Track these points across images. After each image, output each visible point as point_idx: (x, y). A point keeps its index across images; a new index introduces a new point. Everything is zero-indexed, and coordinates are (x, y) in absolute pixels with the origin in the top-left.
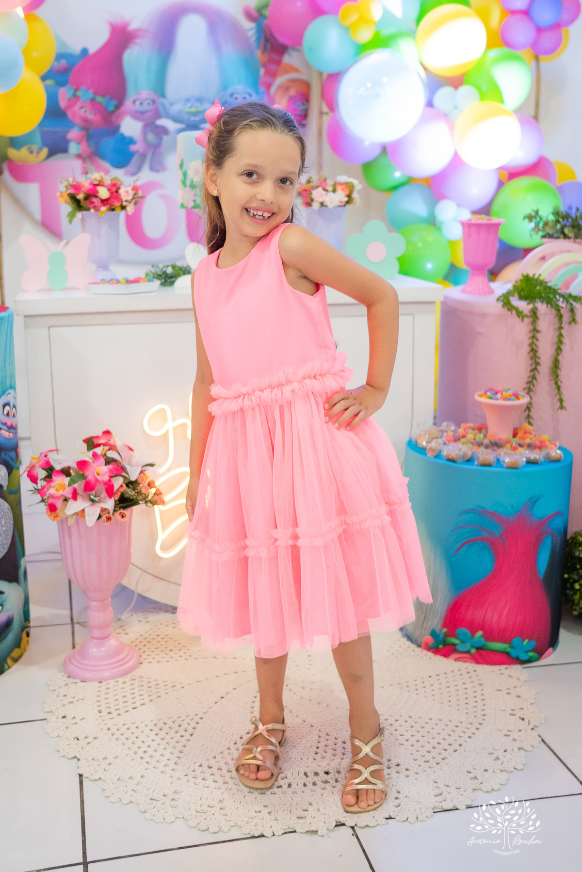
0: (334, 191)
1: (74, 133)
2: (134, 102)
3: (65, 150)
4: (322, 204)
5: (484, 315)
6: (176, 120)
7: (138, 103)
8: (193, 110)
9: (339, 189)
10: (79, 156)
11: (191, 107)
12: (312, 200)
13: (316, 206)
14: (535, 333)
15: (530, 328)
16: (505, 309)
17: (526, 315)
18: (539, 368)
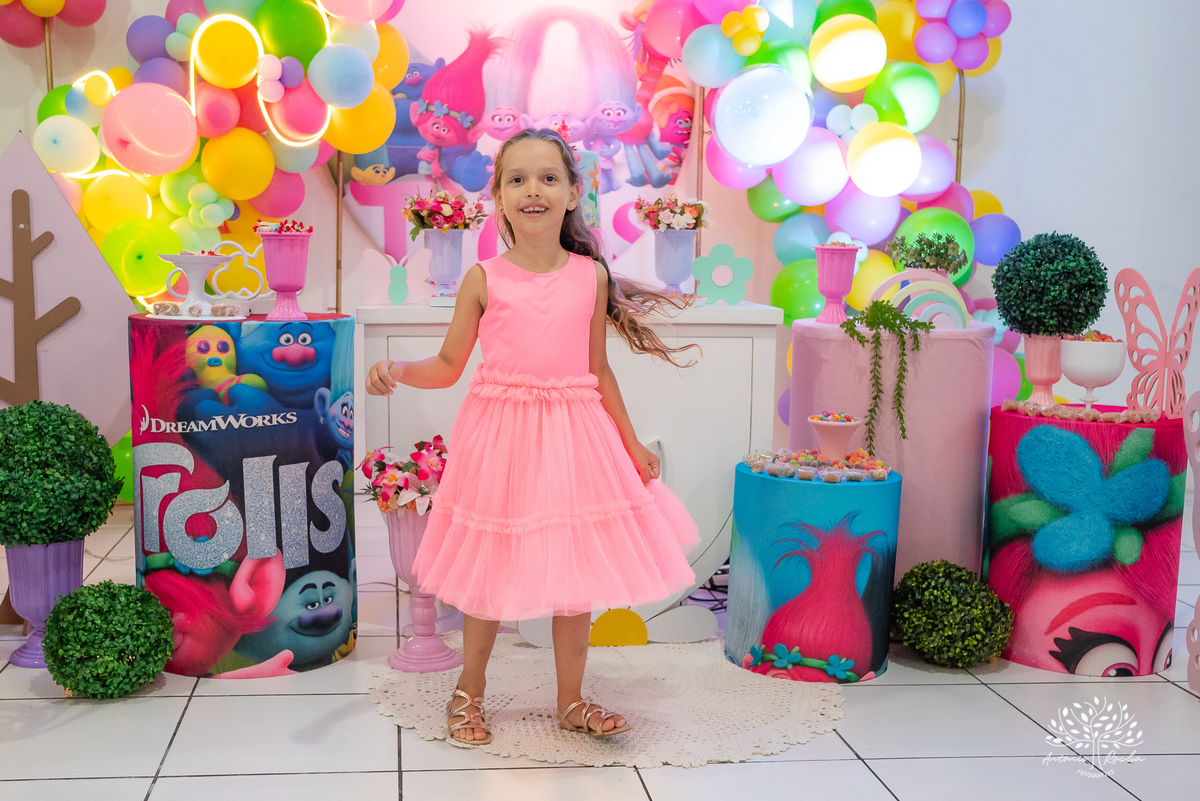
0: (682, 213)
1: (426, 151)
2: (493, 118)
3: (415, 171)
4: (669, 226)
5: (828, 341)
7: (497, 118)
9: (687, 210)
10: (428, 177)
12: (659, 222)
13: (662, 227)
14: (877, 359)
15: (873, 354)
16: (848, 335)
17: (868, 341)
18: (882, 396)
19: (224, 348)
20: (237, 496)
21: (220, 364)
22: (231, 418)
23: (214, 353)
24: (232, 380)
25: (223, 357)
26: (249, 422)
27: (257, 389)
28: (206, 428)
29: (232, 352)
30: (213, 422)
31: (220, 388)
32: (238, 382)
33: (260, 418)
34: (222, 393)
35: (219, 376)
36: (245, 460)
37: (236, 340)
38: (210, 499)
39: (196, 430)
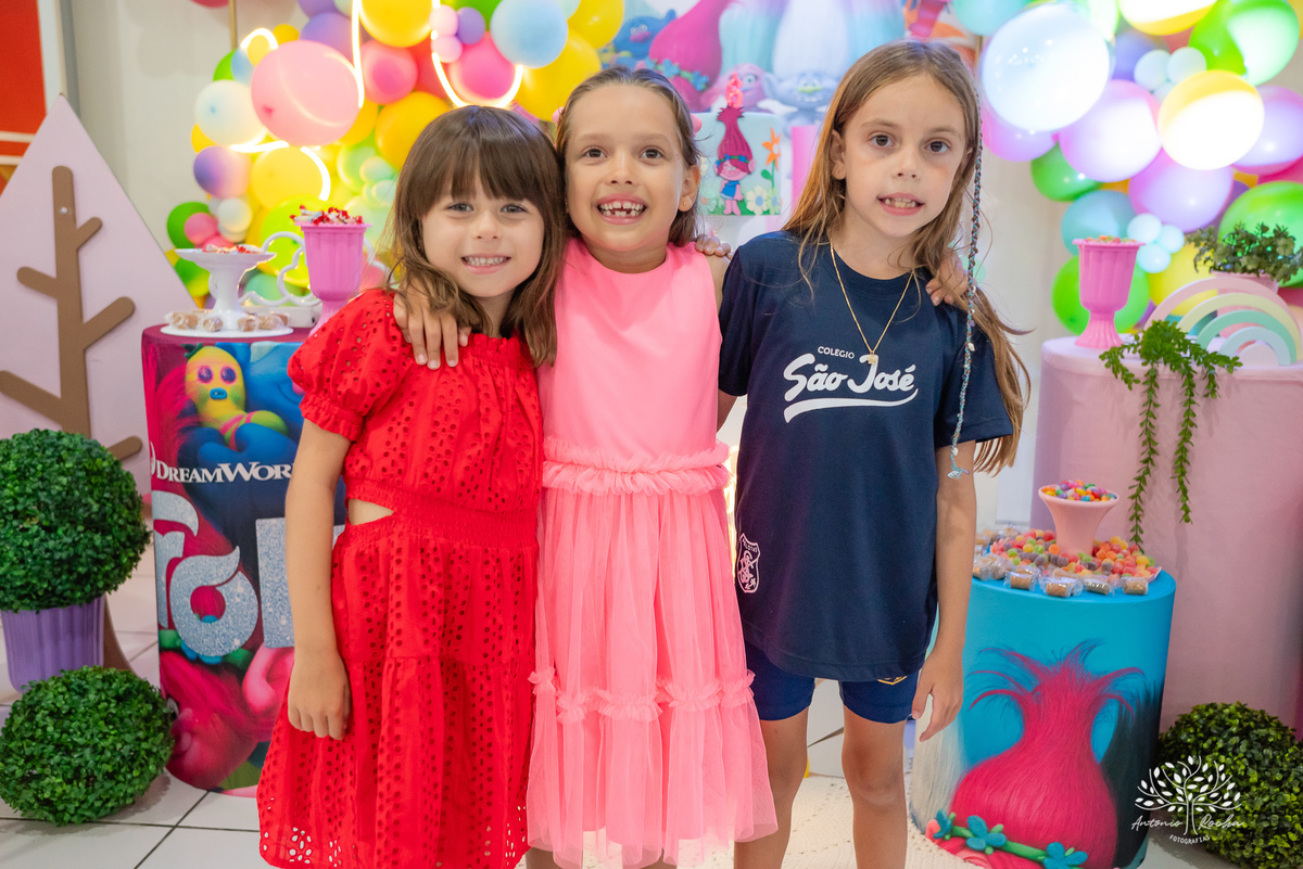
5: (1083, 377)
6: (784, 102)
8: (810, 88)
11: (806, 85)
14: (1151, 406)
15: (1146, 398)
16: (1110, 370)
17: (1138, 382)
18: (1156, 459)
19: (229, 376)
20: (249, 566)
21: (226, 397)
22: (240, 468)
23: (217, 383)
24: (240, 418)
25: (229, 388)
26: (263, 473)
27: (273, 430)
28: (210, 478)
29: (239, 382)
30: (218, 471)
31: (226, 428)
32: (248, 420)
33: (278, 467)
34: (228, 434)
35: (223, 412)
36: (259, 522)
37: (244, 365)
38: (216, 569)
39: (199, 480)
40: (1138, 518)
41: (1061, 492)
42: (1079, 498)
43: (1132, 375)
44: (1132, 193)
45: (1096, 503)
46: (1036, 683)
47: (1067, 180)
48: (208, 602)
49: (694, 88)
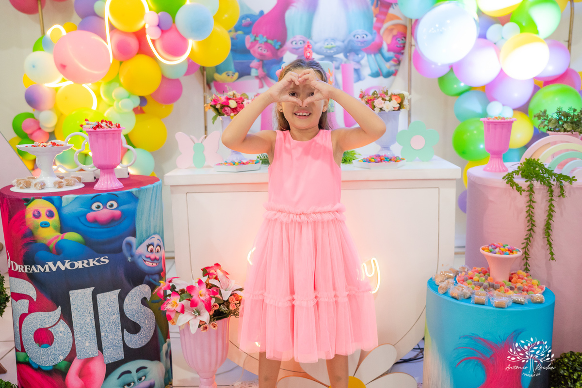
0: (390, 100)
4: (381, 109)
5: (493, 188)
6: (318, 53)
8: (330, 46)
9: (394, 98)
11: (328, 45)
12: (375, 106)
13: (377, 110)
14: (531, 203)
15: (528, 199)
16: (508, 186)
17: (524, 191)
18: (535, 228)
19: (50, 215)
20: (67, 316)
21: (49, 226)
22: (59, 263)
23: (44, 219)
24: (58, 237)
25: (50, 221)
26: (72, 265)
27: (77, 242)
28: (42, 270)
29: (56, 217)
30: (46, 266)
31: (50, 243)
32: (62, 238)
33: (80, 262)
34: (51, 246)
35: (48, 234)
36: (71, 292)
37: (59, 208)
38: (48, 319)
39: (36, 271)
40: (527, 259)
41: (493, 250)
42: (502, 253)
43: (521, 187)
44: (488, 92)
45: (511, 256)
46: (492, 353)
47: (455, 86)
48: (44, 337)
49: (274, 48)
